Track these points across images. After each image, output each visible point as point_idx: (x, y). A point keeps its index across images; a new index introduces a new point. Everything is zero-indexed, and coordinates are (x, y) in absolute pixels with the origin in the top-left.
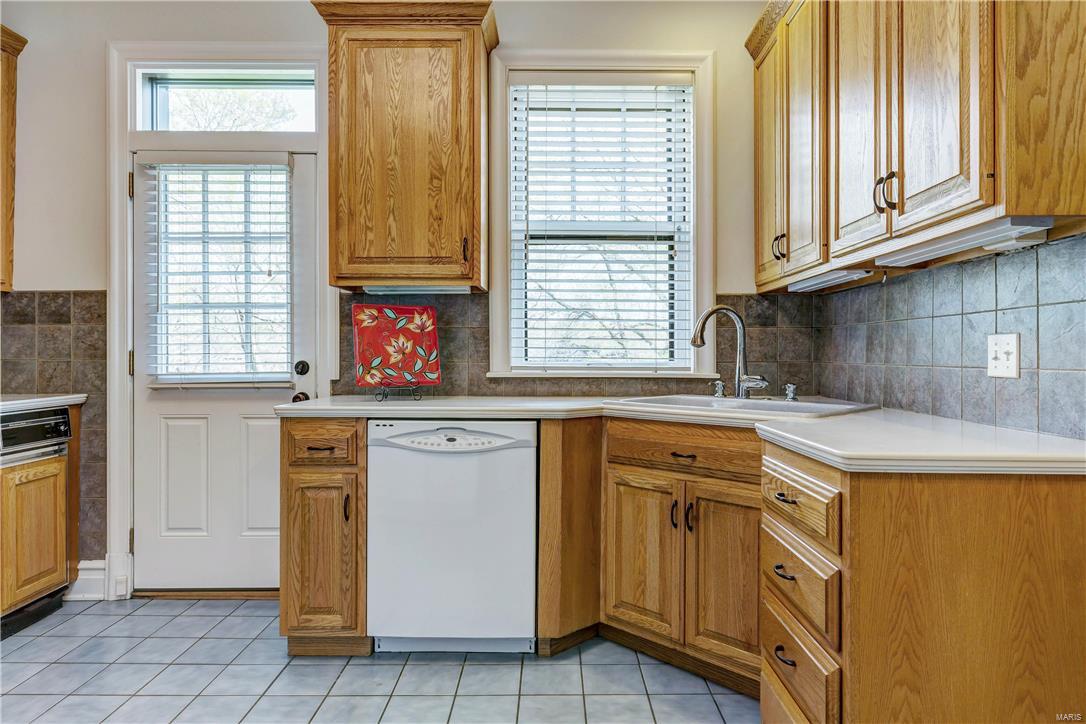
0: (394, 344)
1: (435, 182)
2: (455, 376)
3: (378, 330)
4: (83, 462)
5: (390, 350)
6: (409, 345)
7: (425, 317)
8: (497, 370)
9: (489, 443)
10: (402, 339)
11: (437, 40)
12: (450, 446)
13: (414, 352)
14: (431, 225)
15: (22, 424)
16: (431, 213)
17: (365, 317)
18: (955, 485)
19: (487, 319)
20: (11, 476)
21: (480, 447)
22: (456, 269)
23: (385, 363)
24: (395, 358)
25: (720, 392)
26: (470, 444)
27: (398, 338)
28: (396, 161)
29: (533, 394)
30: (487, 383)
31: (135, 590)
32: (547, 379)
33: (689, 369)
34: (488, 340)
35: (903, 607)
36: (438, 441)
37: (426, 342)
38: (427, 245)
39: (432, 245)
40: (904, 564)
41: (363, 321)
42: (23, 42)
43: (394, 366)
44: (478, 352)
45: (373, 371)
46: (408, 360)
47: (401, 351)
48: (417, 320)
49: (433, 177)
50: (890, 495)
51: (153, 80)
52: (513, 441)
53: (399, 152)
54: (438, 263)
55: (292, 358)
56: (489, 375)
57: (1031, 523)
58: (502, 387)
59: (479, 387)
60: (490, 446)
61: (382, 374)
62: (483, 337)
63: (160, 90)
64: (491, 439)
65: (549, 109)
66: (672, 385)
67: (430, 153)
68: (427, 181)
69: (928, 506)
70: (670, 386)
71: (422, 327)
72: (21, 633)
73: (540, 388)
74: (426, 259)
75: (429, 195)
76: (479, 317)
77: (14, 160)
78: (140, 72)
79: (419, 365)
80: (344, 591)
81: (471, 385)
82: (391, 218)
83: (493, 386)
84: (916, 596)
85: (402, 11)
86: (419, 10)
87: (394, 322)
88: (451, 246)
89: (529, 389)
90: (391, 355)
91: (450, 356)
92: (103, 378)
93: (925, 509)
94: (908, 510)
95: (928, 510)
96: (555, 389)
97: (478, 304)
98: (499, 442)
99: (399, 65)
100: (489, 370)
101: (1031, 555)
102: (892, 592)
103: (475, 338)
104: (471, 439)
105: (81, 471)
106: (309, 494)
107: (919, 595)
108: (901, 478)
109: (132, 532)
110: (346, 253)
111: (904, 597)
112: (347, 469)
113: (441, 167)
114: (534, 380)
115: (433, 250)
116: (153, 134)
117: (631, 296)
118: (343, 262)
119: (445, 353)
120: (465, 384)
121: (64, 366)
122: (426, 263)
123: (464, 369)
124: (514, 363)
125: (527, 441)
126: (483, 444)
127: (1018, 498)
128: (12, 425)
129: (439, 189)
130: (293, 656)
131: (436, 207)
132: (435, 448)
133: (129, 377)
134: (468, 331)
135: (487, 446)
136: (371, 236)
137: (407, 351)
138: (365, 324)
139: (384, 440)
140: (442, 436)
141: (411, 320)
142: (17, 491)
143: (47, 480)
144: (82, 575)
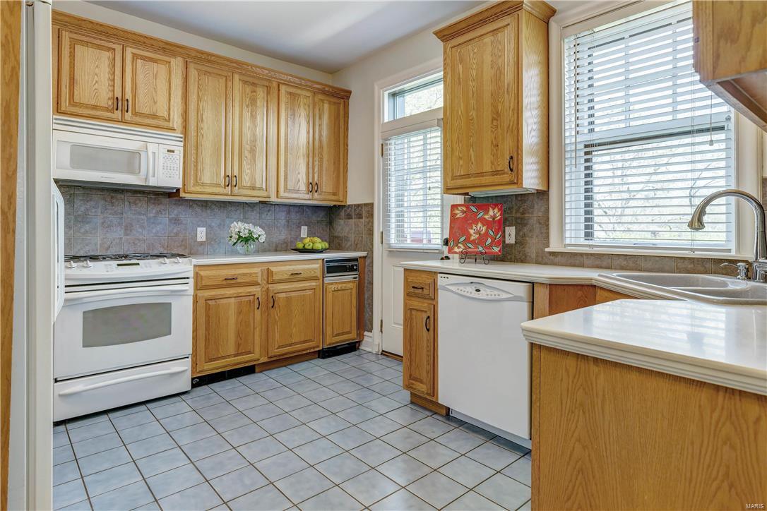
0: (474, 228)
1: (495, 121)
2: (527, 250)
3: (465, 219)
4: (366, 284)
5: (472, 231)
6: (484, 228)
7: (496, 210)
8: (554, 246)
9: (499, 295)
10: (480, 225)
11: (496, 30)
12: (476, 295)
13: (487, 234)
14: (492, 150)
15: (336, 264)
16: (492, 143)
17: (458, 212)
18: (634, 376)
19: (547, 211)
20: (330, 286)
21: (493, 297)
22: (507, 178)
23: (467, 240)
24: (474, 237)
25: (743, 274)
26: (487, 295)
27: (477, 224)
28: (474, 114)
29: (582, 266)
30: (548, 255)
31: (383, 351)
32: (592, 254)
33: (729, 251)
34: (548, 225)
35: (578, 483)
36: (470, 290)
37: (496, 226)
38: (490, 164)
39: (492, 163)
40: (579, 440)
41: (457, 214)
42: (350, 92)
43: (473, 242)
44: (542, 233)
45: (460, 245)
46: (482, 239)
47: (478, 232)
48: (491, 212)
49: (494, 119)
50: (567, 370)
51: (394, 95)
52: (511, 296)
53: (475, 107)
54: (496, 175)
55: (442, 236)
56: (547, 250)
57: (733, 447)
58: (559, 259)
59: (542, 258)
60: (499, 297)
61: (464, 246)
62: (545, 223)
63: (399, 100)
64: (500, 293)
65: (597, 46)
66: (709, 266)
67: (492, 104)
68: (490, 123)
69: (604, 391)
70: (707, 266)
71: (494, 217)
72: (335, 357)
73: (587, 262)
74: (490, 173)
75: (492, 131)
76: (543, 209)
77: (347, 146)
78: (386, 93)
79: (489, 241)
80: (428, 372)
81: (537, 256)
82: (471, 150)
83: (551, 257)
84: (591, 477)
85: (476, 19)
86: (486, 15)
87: (475, 214)
88: (503, 164)
89: (578, 262)
90: (471, 235)
91: (524, 236)
92: (372, 245)
93: (601, 393)
94: (584, 389)
95: (604, 396)
96: (598, 262)
97: (541, 200)
98: (504, 296)
99: (475, 53)
100: (548, 246)
101: (731, 486)
102: (568, 463)
103: (540, 223)
104: (488, 291)
105: (365, 288)
106: (414, 312)
107: (594, 477)
108: (578, 358)
109: (382, 321)
110: (450, 174)
111: (579, 472)
112: (430, 302)
113: (497, 112)
114: (581, 254)
115: (493, 167)
116: (395, 121)
117: (666, 185)
118: (449, 180)
119: (521, 234)
120: (534, 256)
121: (360, 238)
122: (490, 175)
123: (532, 246)
124: (568, 241)
125: (521, 297)
126: (495, 295)
127: (713, 411)
128: (332, 264)
129: (497, 126)
130: (412, 403)
131: (495, 138)
132: (468, 295)
133: (380, 245)
134: (535, 218)
135: (497, 297)
136: (461, 162)
137: (482, 233)
138: (458, 216)
139: (444, 286)
140: (473, 287)
141: (487, 213)
142: (333, 295)
143: (346, 291)
144: (366, 338)
